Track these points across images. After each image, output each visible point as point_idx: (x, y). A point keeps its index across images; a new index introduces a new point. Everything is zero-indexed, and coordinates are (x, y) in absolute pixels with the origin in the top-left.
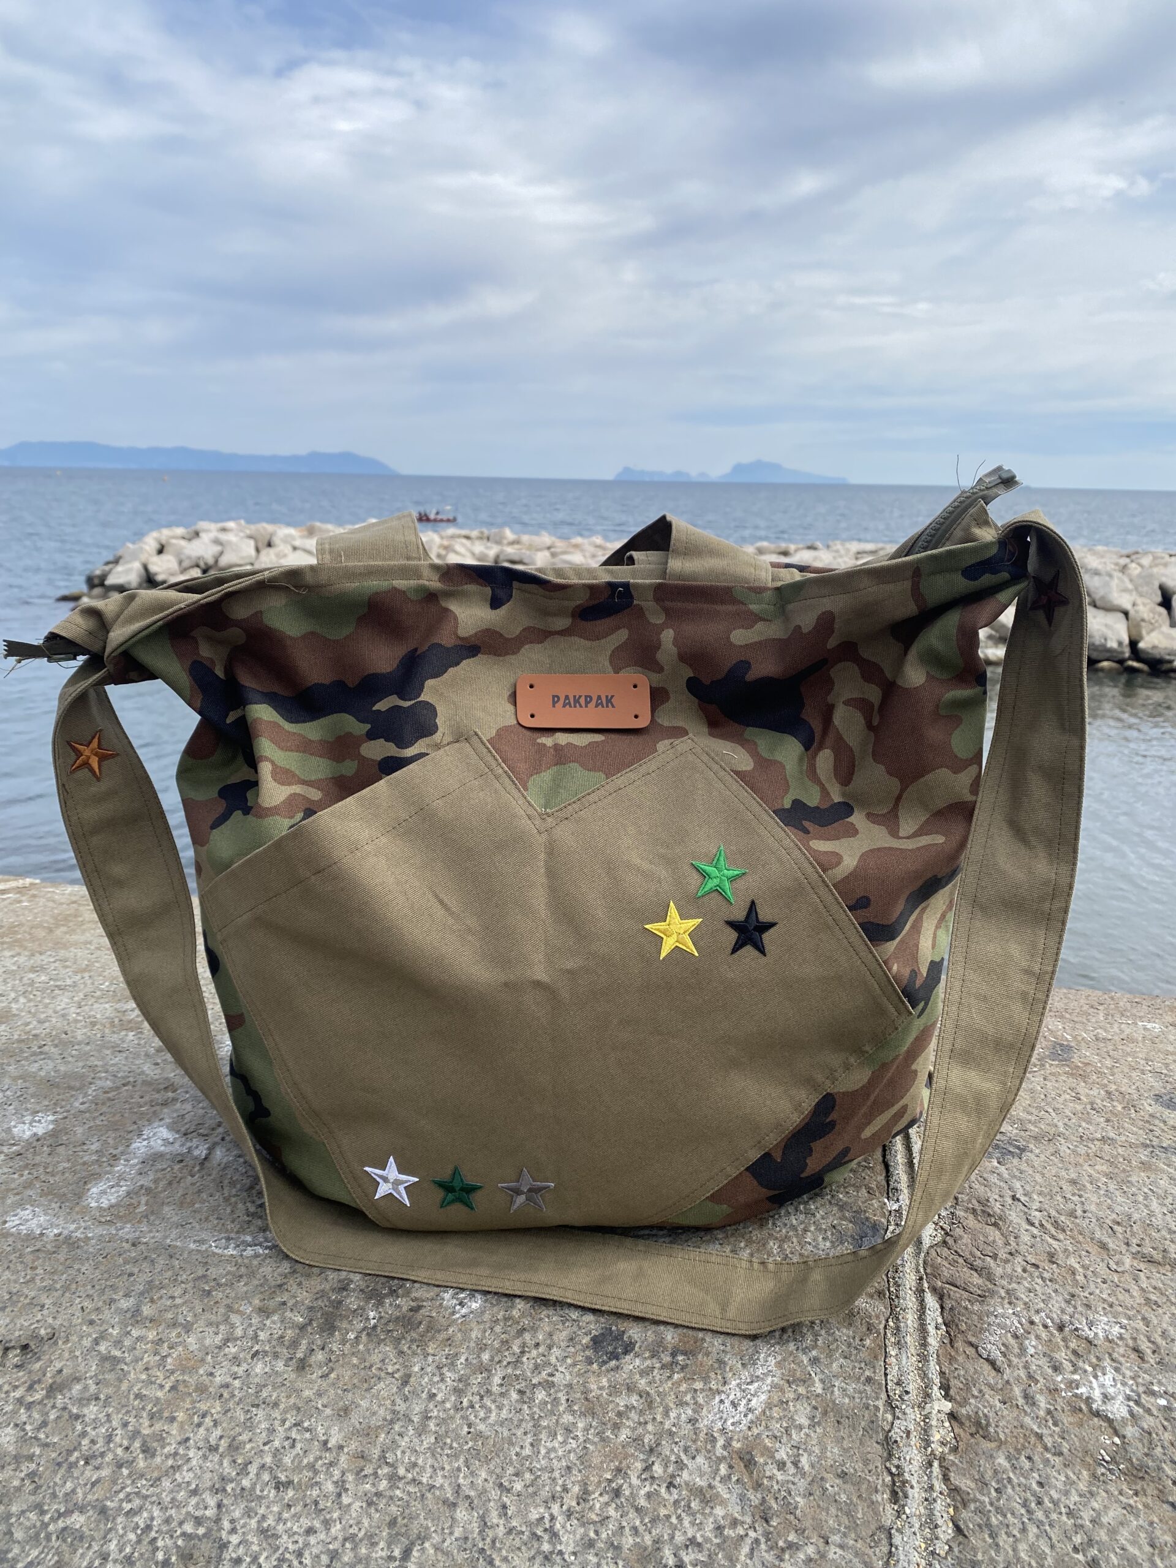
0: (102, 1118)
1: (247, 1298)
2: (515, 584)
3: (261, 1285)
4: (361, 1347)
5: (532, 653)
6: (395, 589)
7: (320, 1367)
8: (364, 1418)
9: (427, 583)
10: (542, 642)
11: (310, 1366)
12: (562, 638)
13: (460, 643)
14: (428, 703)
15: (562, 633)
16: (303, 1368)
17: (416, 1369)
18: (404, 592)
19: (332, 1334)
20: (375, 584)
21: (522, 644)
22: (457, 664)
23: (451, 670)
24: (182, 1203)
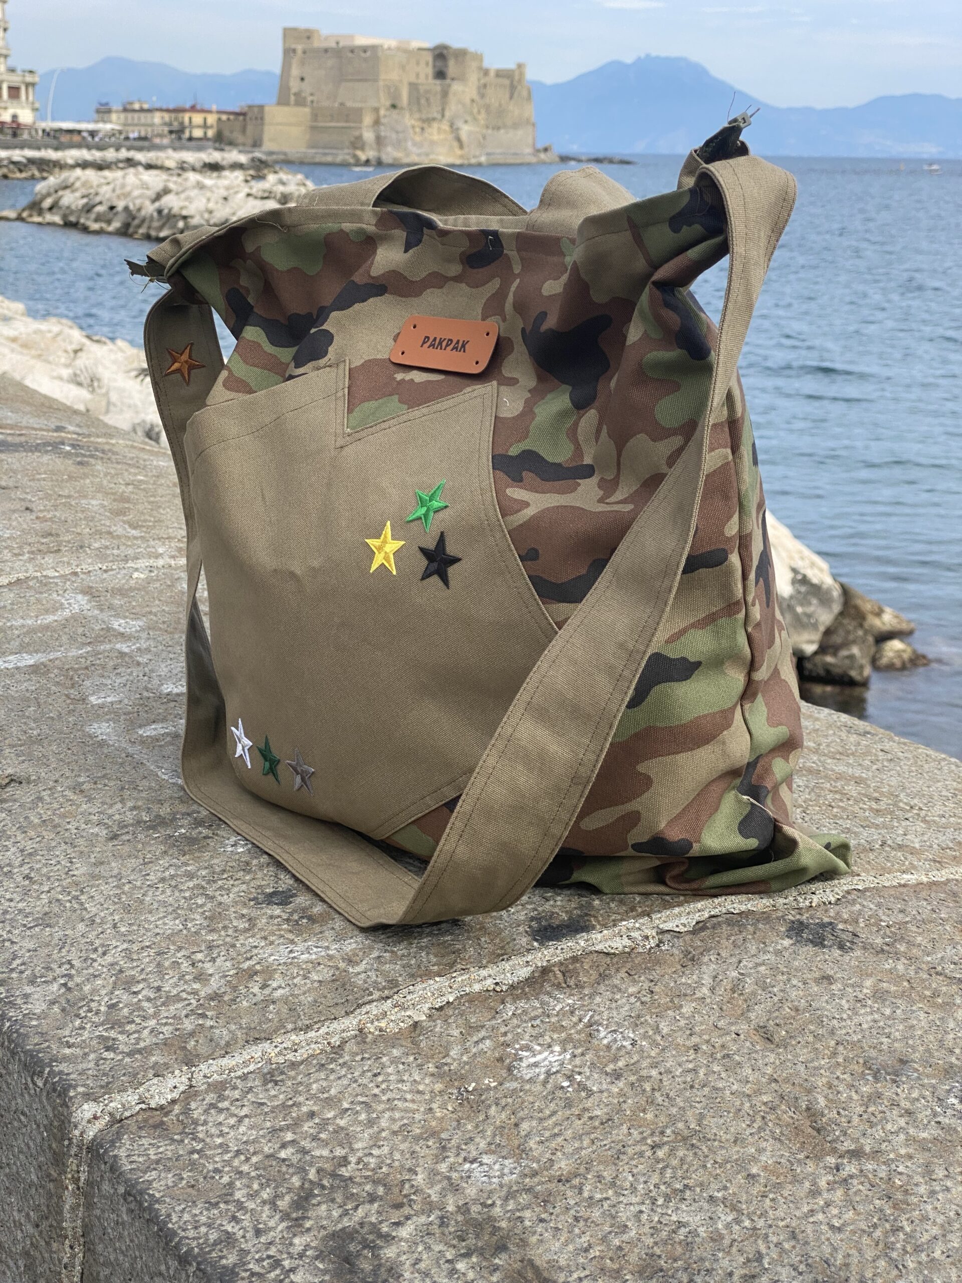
1: (137, 799)
2: (425, 230)
3: (153, 797)
4: (152, 841)
5: (433, 297)
6: (342, 230)
7: (120, 841)
8: (104, 870)
9: (364, 226)
10: (441, 287)
11: (117, 839)
12: (456, 284)
13: (371, 281)
14: (328, 331)
15: (457, 279)
16: (112, 838)
18: (347, 234)
19: (149, 831)
20: (332, 226)
21: (425, 288)
22: (364, 301)
23: (357, 306)
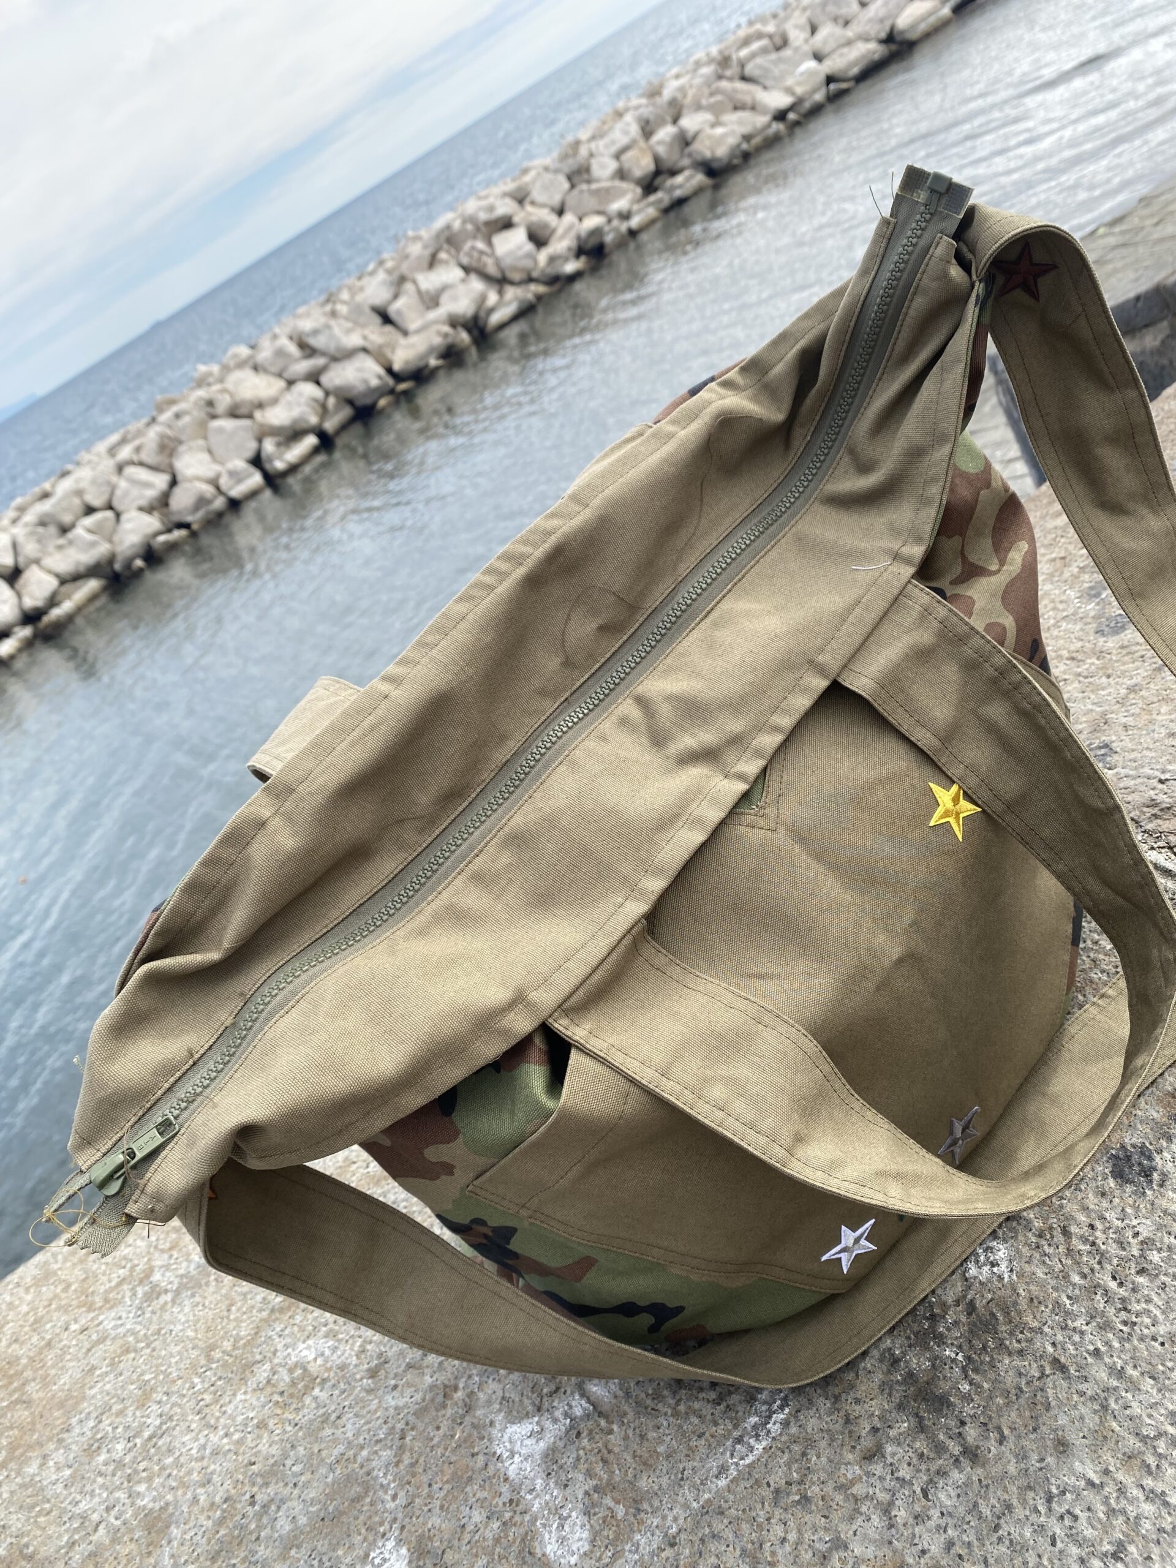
0: (435, 1487)
1: (839, 1463)
3: (832, 1440)
4: (986, 1385)
7: (987, 1438)
8: (1081, 1430)
11: (978, 1447)
16: (976, 1456)
19: (950, 1405)
24: (645, 1464)
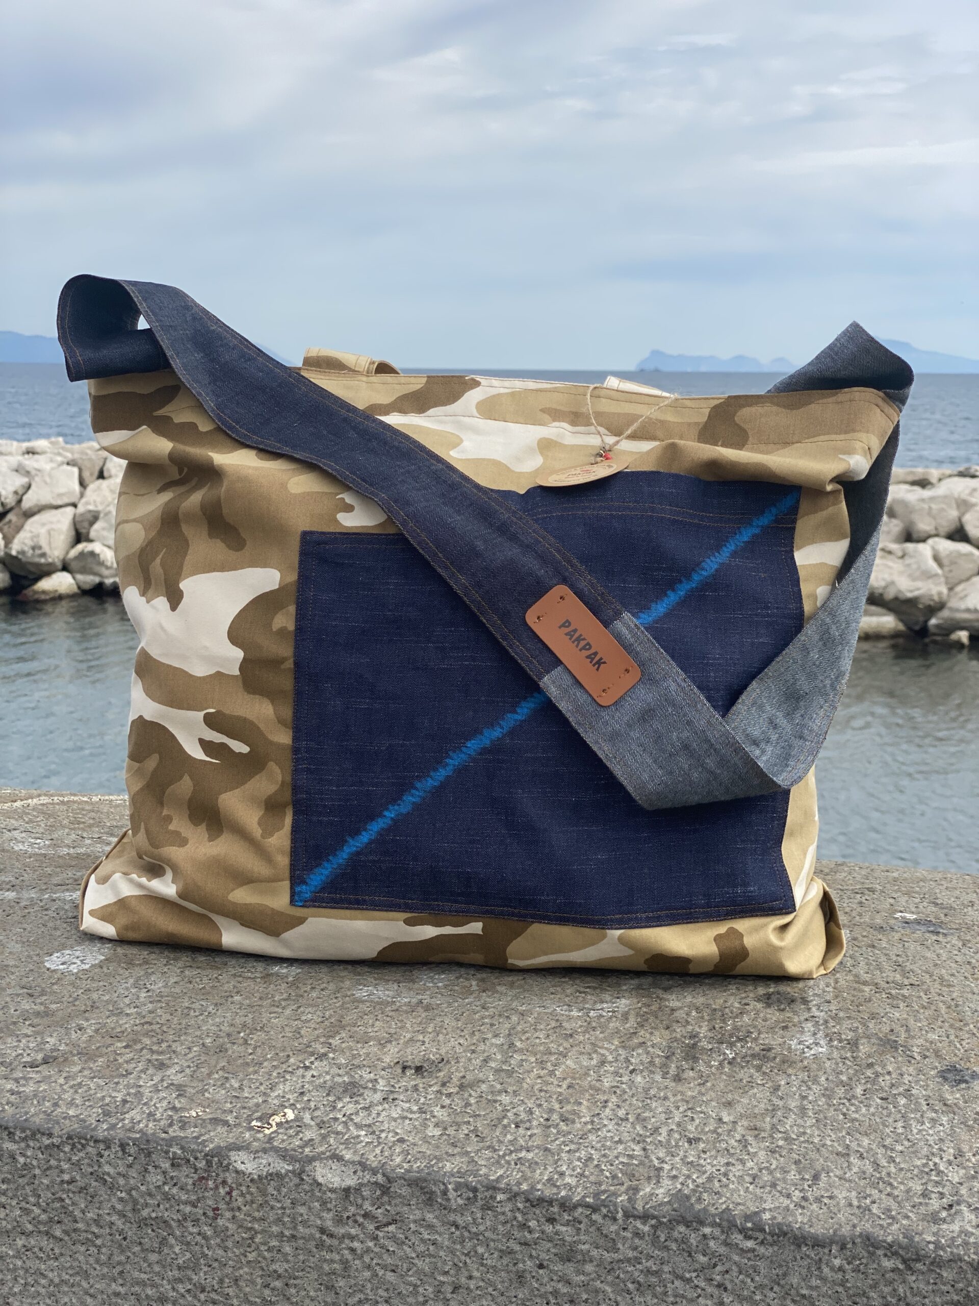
17: (783, 1083)
